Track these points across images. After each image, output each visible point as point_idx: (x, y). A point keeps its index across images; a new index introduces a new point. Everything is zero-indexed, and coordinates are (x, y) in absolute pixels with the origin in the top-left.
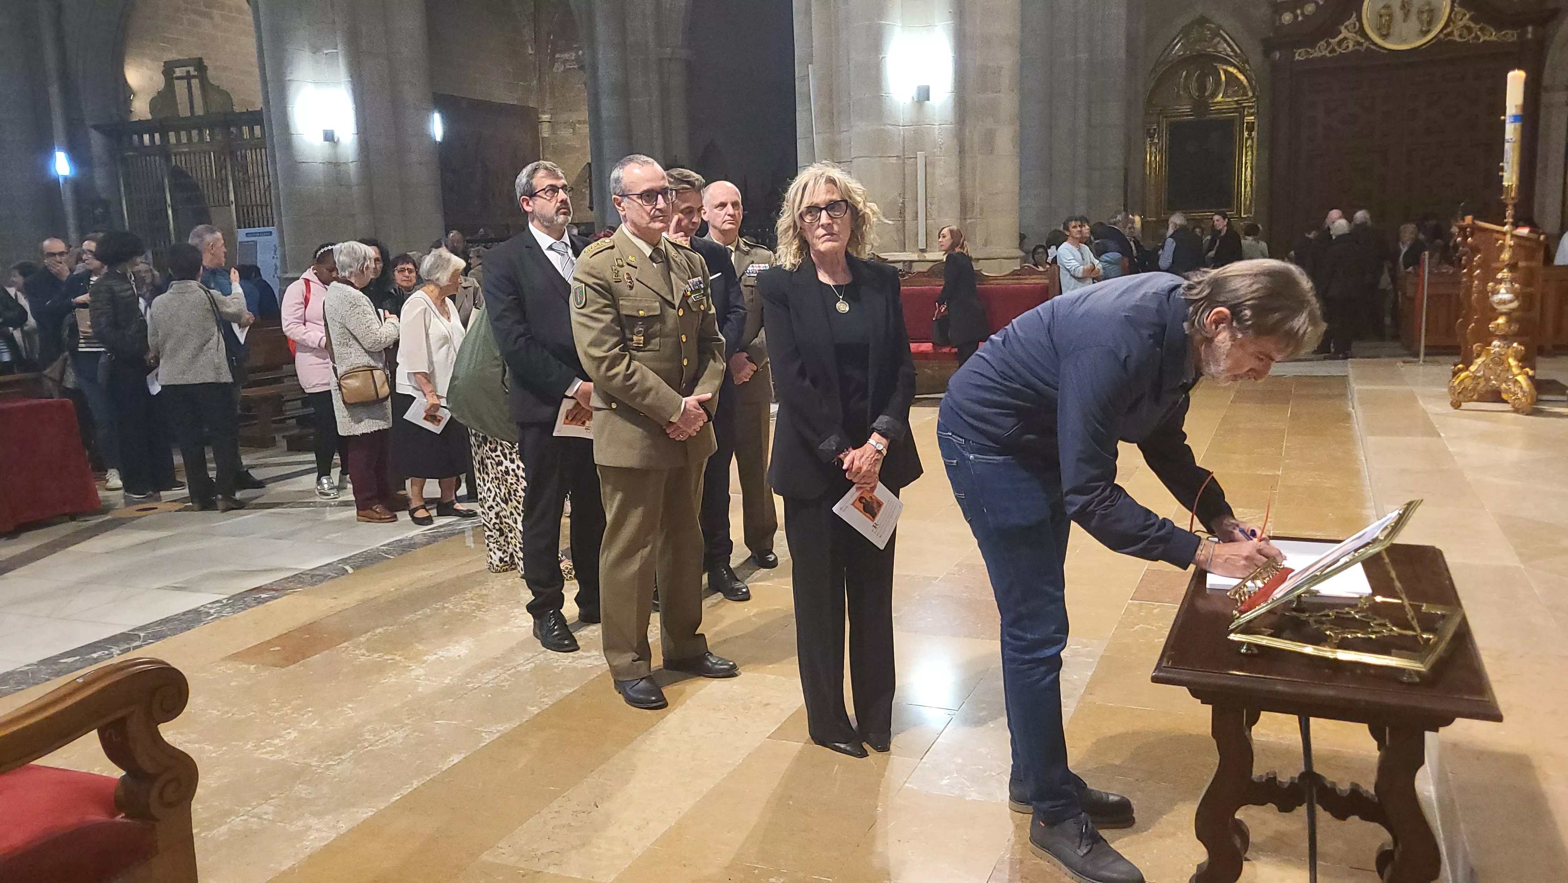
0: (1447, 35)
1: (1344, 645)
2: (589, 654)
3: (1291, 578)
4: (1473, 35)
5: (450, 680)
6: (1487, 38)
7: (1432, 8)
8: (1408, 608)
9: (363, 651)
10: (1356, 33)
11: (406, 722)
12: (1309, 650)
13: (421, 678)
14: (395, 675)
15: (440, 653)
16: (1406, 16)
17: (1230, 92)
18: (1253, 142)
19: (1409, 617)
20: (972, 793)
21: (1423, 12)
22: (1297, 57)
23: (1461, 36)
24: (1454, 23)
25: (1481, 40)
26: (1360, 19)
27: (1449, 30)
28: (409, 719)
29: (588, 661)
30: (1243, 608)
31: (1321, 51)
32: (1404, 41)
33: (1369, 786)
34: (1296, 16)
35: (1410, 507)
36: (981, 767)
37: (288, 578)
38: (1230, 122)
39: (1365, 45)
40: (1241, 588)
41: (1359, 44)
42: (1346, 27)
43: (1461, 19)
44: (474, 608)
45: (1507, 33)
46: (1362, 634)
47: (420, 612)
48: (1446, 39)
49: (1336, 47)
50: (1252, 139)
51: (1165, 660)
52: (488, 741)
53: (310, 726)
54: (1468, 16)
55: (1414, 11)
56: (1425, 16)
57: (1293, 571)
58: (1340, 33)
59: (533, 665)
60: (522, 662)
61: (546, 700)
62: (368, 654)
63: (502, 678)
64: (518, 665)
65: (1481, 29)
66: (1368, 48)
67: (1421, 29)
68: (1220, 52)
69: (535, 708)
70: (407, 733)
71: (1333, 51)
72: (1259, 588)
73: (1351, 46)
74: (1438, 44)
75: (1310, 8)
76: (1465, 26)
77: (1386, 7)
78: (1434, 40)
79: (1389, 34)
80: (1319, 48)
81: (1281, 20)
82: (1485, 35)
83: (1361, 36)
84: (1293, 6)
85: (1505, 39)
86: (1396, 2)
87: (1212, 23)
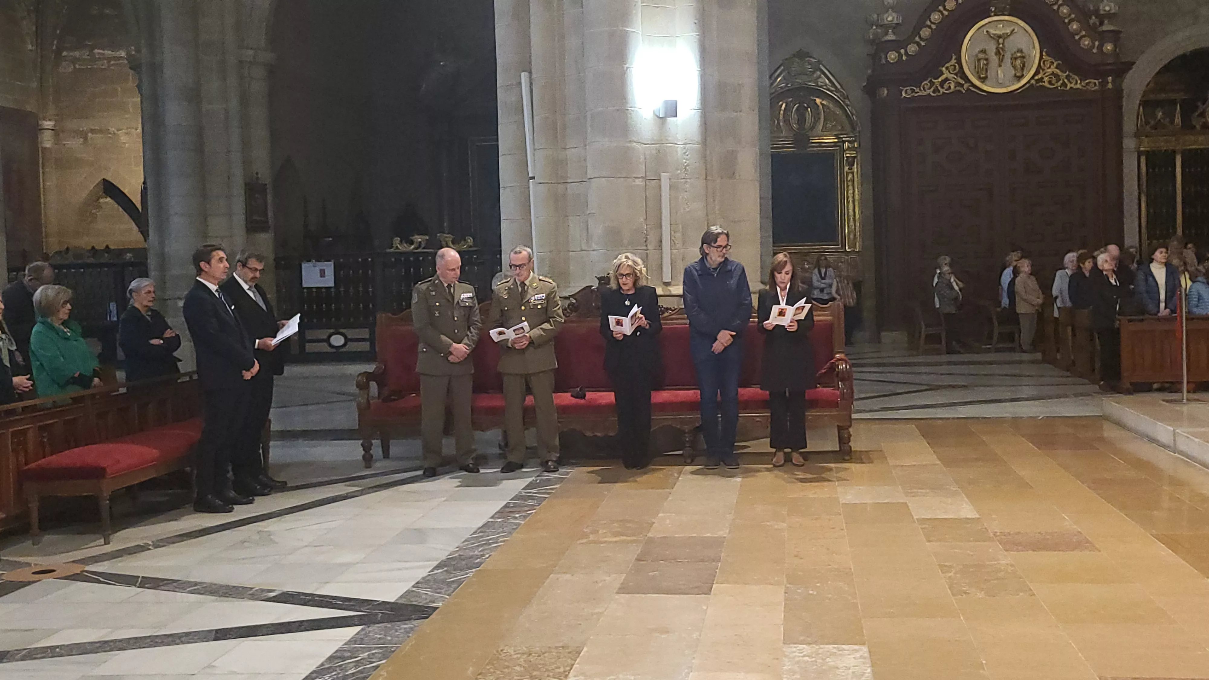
0: (1038, 81)
4: (1061, 82)
6: (1072, 85)
7: (1024, 54)
10: (956, 74)
16: (1001, 61)
17: (829, 125)
18: (853, 176)
21: (1016, 59)
22: (904, 95)
23: (1050, 83)
24: (1043, 70)
25: (1068, 88)
26: (959, 62)
27: (1040, 76)
31: (925, 90)
32: (1001, 85)
34: (900, 55)
38: (831, 156)
39: (966, 86)
41: (958, 84)
42: (947, 68)
43: (1050, 66)
45: (1090, 82)
48: (1038, 85)
49: (939, 88)
50: (853, 173)
54: (1055, 65)
55: (1008, 56)
56: (1018, 62)
58: (942, 74)
65: (1067, 77)
66: (968, 89)
67: (1015, 74)
68: (821, 87)
71: (936, 90)
73: (952, 87)
74: (1029, 89)
75: (912, 49)
76: (1053, 74)
77: (984, 51)
78: (1027, 85)
79: (986, 77)
80: (924, 88)
81: (887, 58)
82: (1071, 83)
83: (961, 78)
84: (897, 45)
85: (1089, 87)
86: (991, 48)
87: (811, 57)
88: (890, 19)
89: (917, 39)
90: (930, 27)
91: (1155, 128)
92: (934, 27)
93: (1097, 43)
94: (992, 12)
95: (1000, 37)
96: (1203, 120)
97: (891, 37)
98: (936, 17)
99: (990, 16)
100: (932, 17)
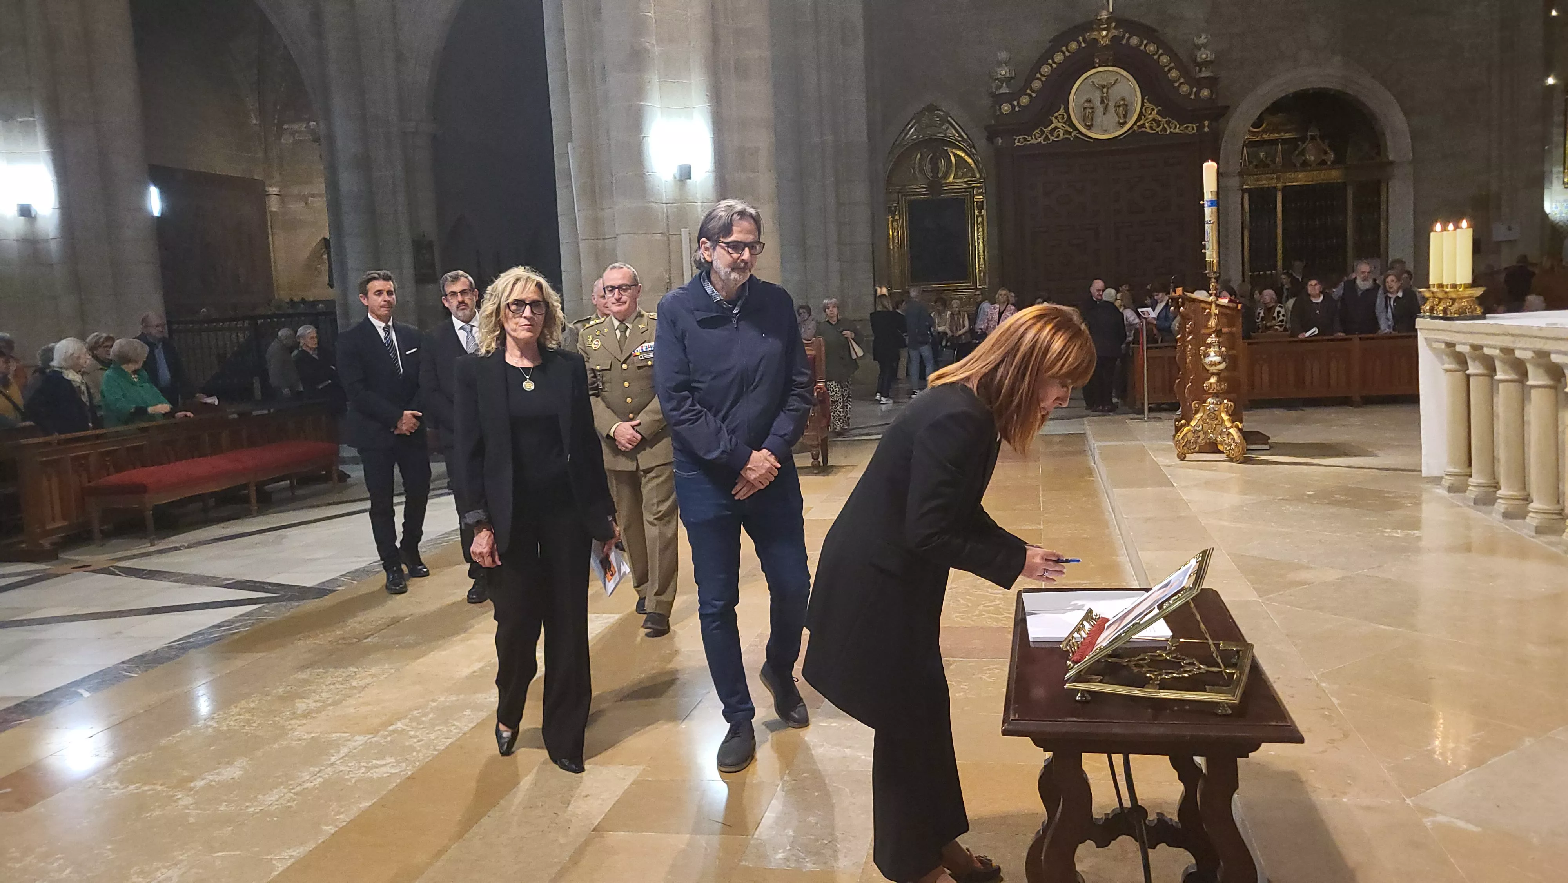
0: (1140, 127)
1: (1164, 685)
2: (383, 762)
3: (1108, 627)
4: (1161, 127)
5: (227, 805)
6: (1172, 130)
7: (1126, 102)
8: (1213, 648)
9: (116, 784)
10: (1065, 123)
11: (181, 857)
12: (1136, 692)
13: (191, 807)
14: (159, 806)
15: (211, 778)
16: (1106, 109)
17: (960, 173)
18: (983, 219)
19: (1214, 655)
20: (808, 865)
21: (1119, 106)
22: (1017, 143)
23: (1151, 128)
24: (1145, 116)
25: (1168, 131)
26: (1067, 110)
27: (1141, 122)
28: (184, 854)
29: (384, 769)
30: (1075, 658)
31: (1036, 139)
32: (1105, 131)
33: (1173, 815)
34: (1013, 107)
35: (1205, 555)
36: (812, 837)
37: (9, 708)
38: (961, 202)
39: (1073, 134)
40: (1070, 640)
41: (1066, 132)
42: (1056, 118)
43: (1151, 113)
44: (242, 724)
45: (1188, 127)
46: (1177, 674)
47: (179, 734)
48: (1140, 130)
49: (1049, 136)
50: (982, 216)
51: (1011, 712)
52: (280, 869)
53: (64, 875)
54: (1156, 111)
55: (1112, 104)
56: (1121, 109)
57: (1108, 620)
58: (1052, 123)
59: (321, 780)
60: (307, 778)
61: (342, 816)
62: (122, 787)
63: (287, 797)
64: (304, 782)
65: (1168, 123)
66: (1075, 136)
67: (1119, 121)
68: (949, 137)
69: (330, 827)
70: (183, 870)
71: (1047, 138)
72: (1084, 638)
73: (1061, 135)
74: (1134, 135)
75: (1025, 100)
76: (1154, 120)
77: (1089, 101)
78: (1130, 131)
79: (1092, 125)
80: (1035, 136)
81: (1000, 108)
82: (1170, 128)
83: (1069, 126)
84: (1010, 98)
85: (1187, 131)
86: (1097, 97)
87: (939, 110)
88: (1003, 72)
89: (1028, 91)
90: (1039, 79)
91: (1256, 167)
92: (1044, 79)
93: (1195, 90)
94: (1097, 63)
95: (1104, 87)
96: (1303, 158)
97: (1005, 90)
98: (1045, 69)
99: (1095, 67)
100: (1041, 71)
